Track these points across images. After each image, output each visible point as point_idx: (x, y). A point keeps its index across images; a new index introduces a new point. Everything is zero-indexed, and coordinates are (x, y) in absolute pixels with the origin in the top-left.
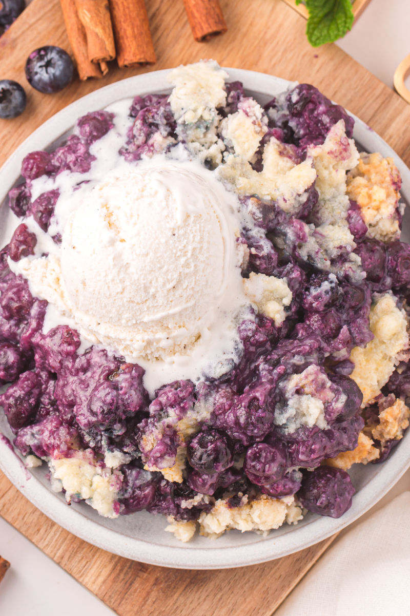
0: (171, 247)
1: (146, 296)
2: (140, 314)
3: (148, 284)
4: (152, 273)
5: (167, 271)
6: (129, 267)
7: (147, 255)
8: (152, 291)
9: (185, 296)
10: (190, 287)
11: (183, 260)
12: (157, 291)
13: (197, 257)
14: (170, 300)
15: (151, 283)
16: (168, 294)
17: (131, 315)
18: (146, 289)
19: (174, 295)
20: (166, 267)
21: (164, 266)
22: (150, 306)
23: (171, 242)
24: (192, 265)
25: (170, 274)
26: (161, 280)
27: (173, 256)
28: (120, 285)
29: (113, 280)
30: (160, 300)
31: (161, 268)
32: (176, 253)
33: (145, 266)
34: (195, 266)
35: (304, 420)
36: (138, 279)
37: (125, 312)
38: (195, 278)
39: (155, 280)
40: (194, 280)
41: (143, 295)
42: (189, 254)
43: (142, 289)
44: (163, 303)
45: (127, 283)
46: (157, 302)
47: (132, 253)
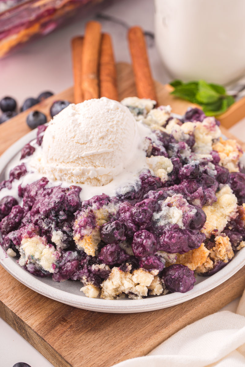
0: (105, 116)
1: (87, 140)
2: (82, 151)
3: (89, 134)
4: (93, 127)
5: (101, 127)
6: (80, 125)
7: (92, 118)
8: (90, 137)
9: (108, 144)
10: (112, 139)
11: (110, 124)
12: (93, 138)
13: (119, 126)
14: (100, 144)
15: (91, 133)
16: (99, 141)
17: (76, 152)
18: (87, 136)
19: (102, 142)
20: (101, 125)
21: (99, 124)
22: (88, 146)
23: (106, 114)
24: (115, 128)
25: (102, 129)
26: (96, 131)
27: (106, 120)
28: (74, 133)
29: (70, 131)
30: (94, 143)
31: (98, 125)
32: (108, 120)
33: (89, 123)
34: (117, 130)
35: (170, 220)
36: (84, 131)
37: (73, 151)
38: (116, 136)
39: (93, 131)
40: (115, 137)
41: (85, 139)
42: (115, 122)
43: (85, 136)
44: (95, 145)
45: (78, 132)
46: (92, 145)
47: (84, 117)
